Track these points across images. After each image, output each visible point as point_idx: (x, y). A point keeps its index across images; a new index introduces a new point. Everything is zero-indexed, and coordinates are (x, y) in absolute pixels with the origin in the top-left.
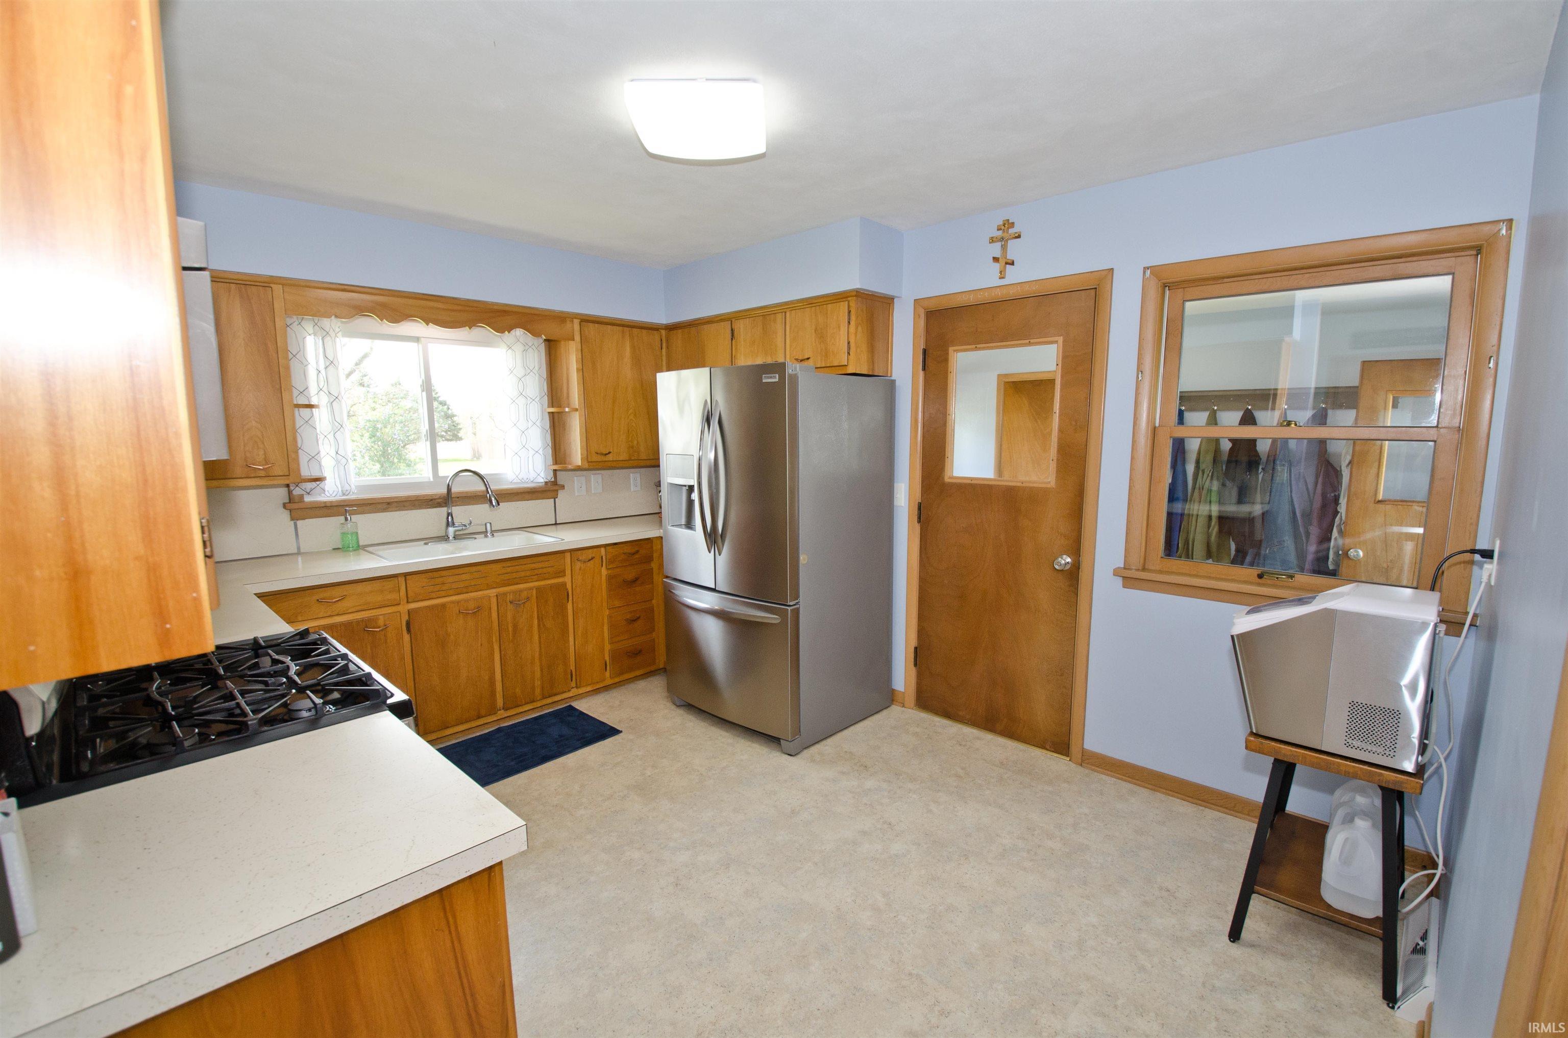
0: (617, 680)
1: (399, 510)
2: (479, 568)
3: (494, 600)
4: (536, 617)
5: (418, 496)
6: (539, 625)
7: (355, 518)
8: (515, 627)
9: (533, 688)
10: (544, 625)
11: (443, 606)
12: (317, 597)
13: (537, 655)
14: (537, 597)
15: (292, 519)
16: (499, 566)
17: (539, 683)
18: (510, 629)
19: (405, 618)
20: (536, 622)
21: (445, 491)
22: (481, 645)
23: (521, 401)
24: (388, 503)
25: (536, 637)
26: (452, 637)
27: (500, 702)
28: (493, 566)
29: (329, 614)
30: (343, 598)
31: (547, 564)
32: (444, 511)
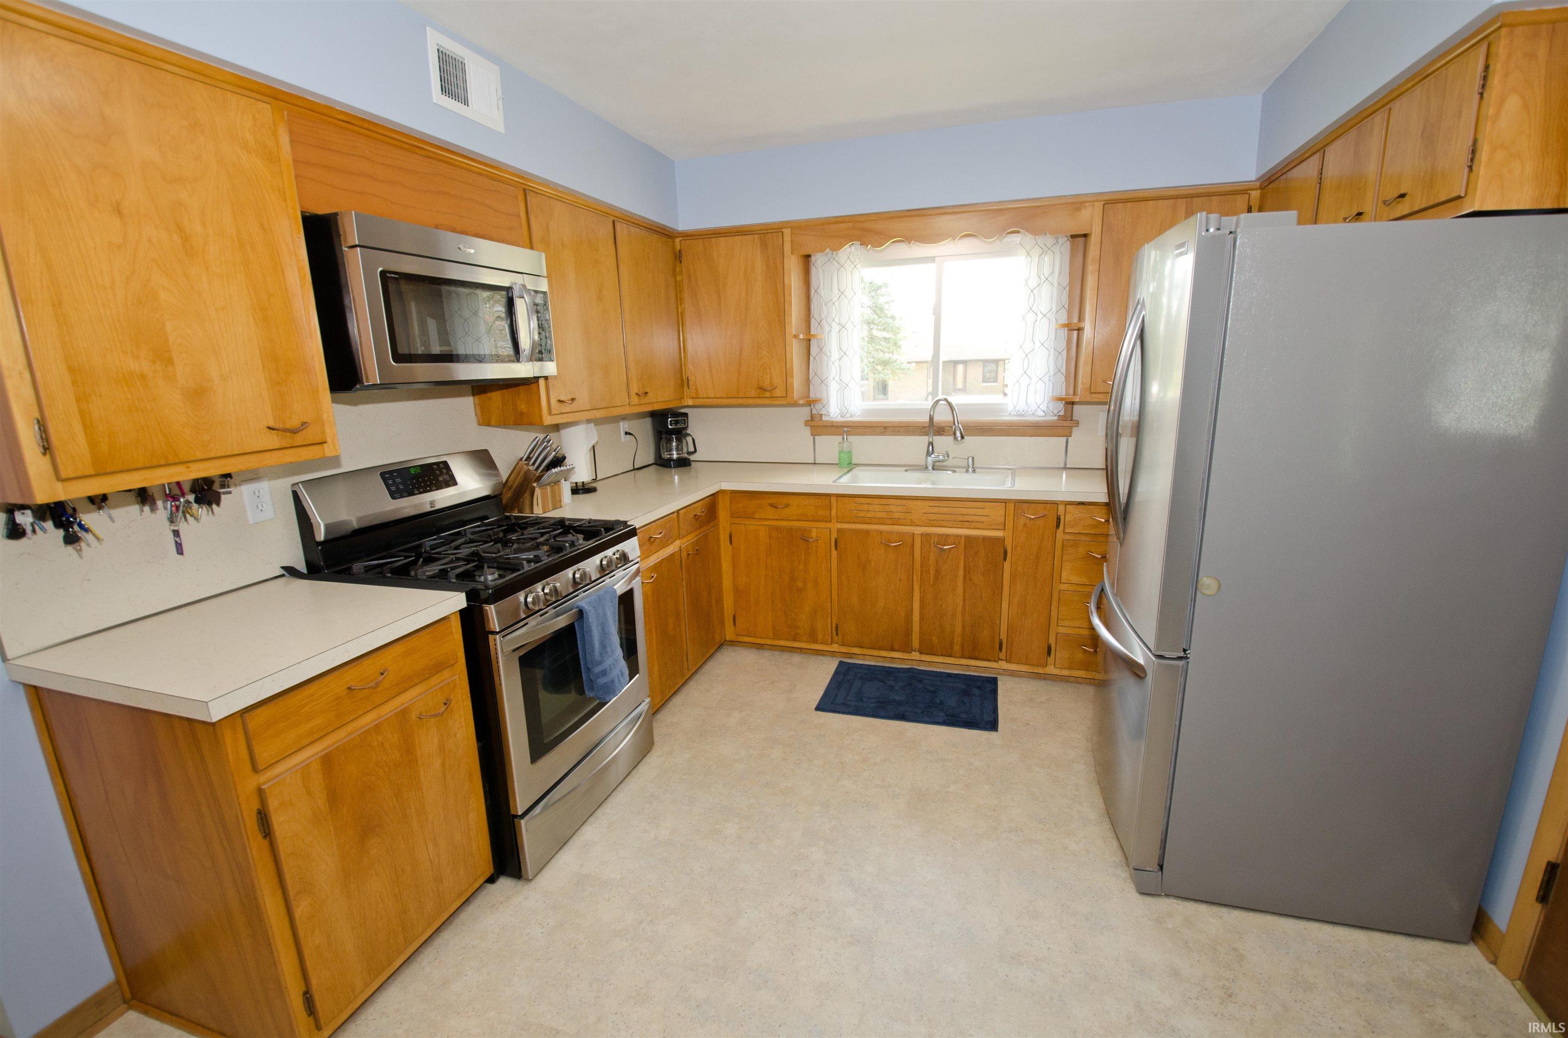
0: (1066, 672)
1: (894, 435)
2: (904, 502)
3: (918, 541)
4: (962, 567)
5: (909, 423)
6: (965, 577)
7: (851, 438)
8: (938, 571)
9: (952, 643)
10: (971, 579)
11: (867, 532)
12: (771, 501)
13: (960, 608)
14: (965, 547)
15: (812, 435)
16: (927, 503)
17: (960, 639)
18: (932, 573)
19: (834, 535)
20: (961, 573)
21: (927, 419)
22: (900, 580)
23: (1030, 317)
24: (885, 428)
25: (960, 590)
26: (873, 564)
27: (916, 643)
28: (919, 503)
29: (776, 517)
30: (787, 506)
31: (980, 512)
32: (925, 439)
